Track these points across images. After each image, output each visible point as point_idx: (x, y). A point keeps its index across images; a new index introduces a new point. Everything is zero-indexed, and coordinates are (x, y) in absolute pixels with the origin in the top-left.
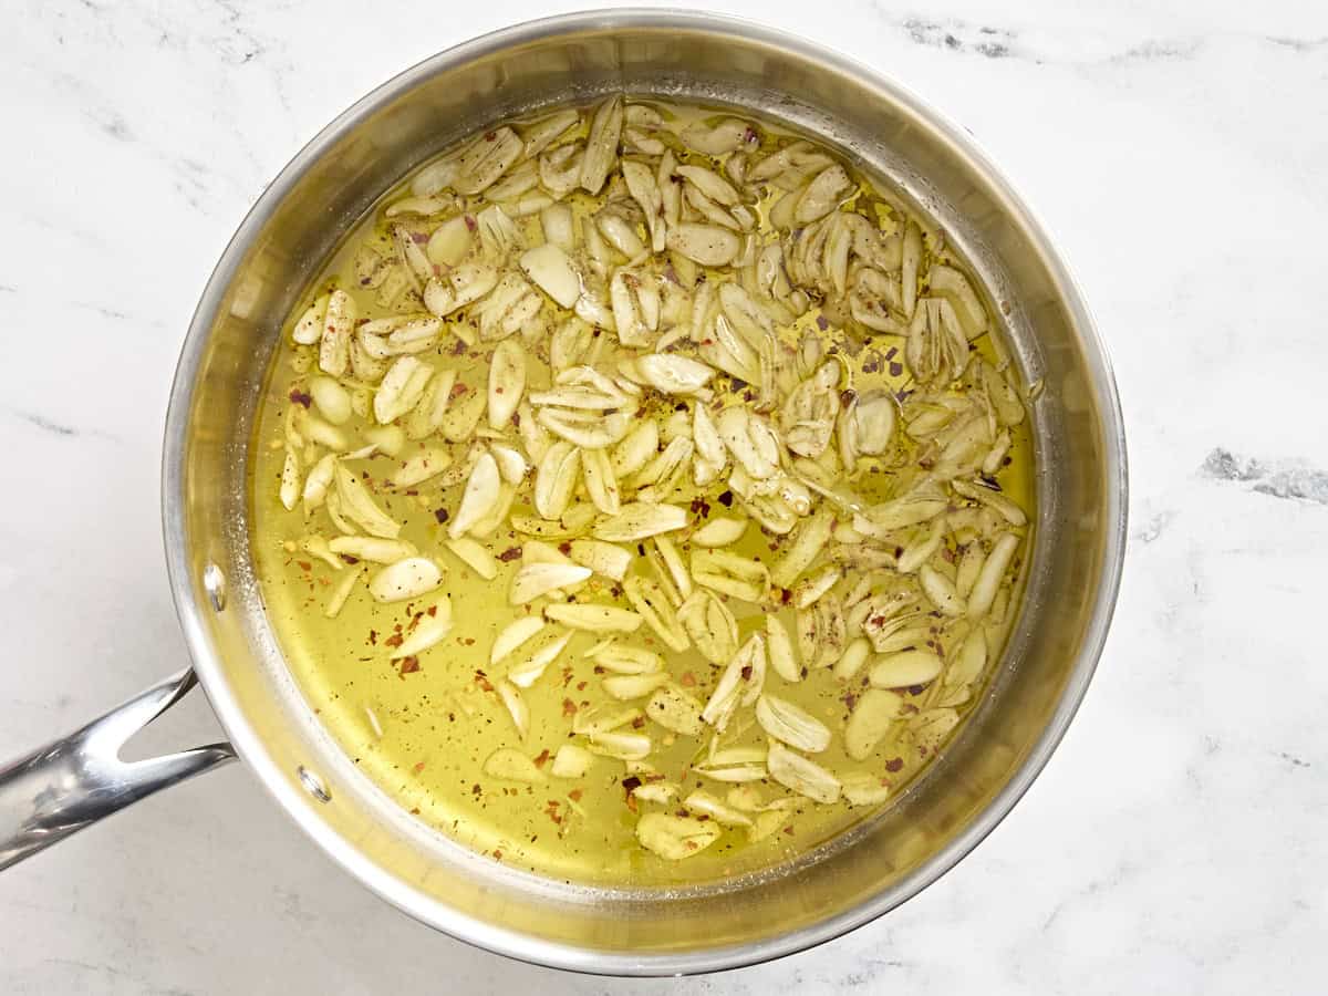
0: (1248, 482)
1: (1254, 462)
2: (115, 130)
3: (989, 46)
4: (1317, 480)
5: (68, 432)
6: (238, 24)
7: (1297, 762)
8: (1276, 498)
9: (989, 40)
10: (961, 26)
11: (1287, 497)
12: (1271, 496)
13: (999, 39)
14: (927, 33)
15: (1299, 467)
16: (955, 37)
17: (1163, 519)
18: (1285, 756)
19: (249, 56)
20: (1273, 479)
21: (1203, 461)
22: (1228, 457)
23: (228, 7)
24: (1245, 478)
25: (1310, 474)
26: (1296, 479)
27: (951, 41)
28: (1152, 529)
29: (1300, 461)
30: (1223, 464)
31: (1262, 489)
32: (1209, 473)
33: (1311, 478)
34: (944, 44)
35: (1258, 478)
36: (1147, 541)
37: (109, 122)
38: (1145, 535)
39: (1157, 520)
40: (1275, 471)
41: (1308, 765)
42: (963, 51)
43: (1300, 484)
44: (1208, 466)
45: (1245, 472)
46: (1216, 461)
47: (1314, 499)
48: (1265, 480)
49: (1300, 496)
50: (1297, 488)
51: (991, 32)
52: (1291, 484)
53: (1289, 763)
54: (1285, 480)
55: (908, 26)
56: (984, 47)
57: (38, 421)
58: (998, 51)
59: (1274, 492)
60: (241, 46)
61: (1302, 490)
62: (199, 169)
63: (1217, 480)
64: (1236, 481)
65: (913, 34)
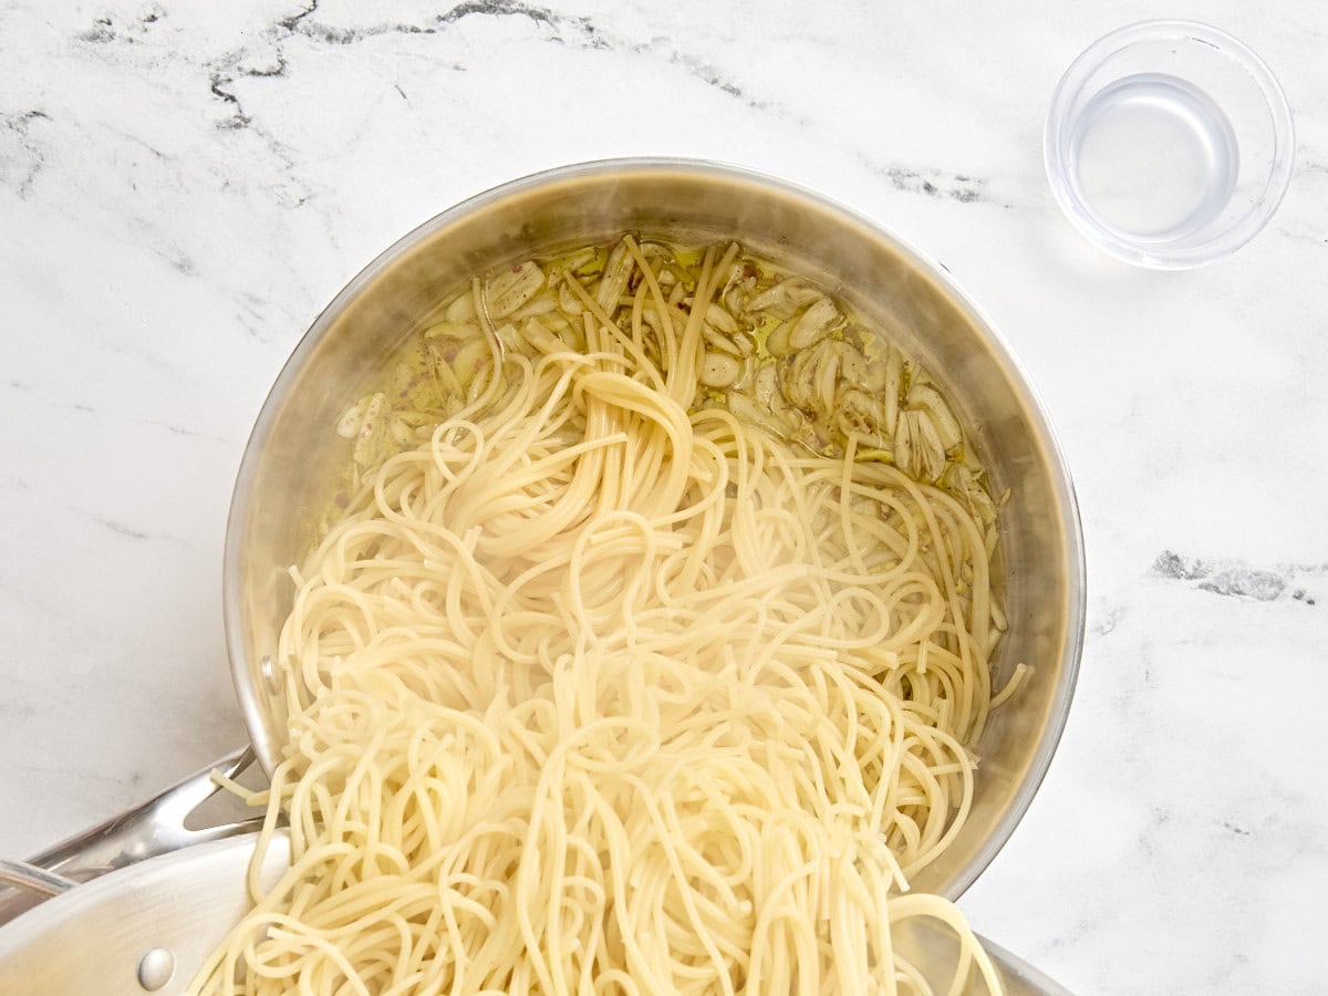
0: (1194, 581)
1: (1199, 563)
2: (184, 266)
3: (962, 193)
4: (1255, 578)
5: (141, 536)
6: (293, 172)
7: (1238, 831)
8: (1219, 595)
9: (963, 187)
10: (937, 174)
11: (1228, 594)
12: (1215, 593)
13: (970, 186)
14: (907, 181)
15: (1239, 568)
16: (932, 184)
17: (1118, 614)
18: (1227, 825)
19: (302, 201)
20: (1216, 578)
21: (1153, 562)
22: (1175, 558)
23: (282, 157)
24: (1191, 577)
25: (1249, 574)
26: (1236, 578)
27: (928, 188)
28: (1109, 623)
29: (1240, 562)
30: (1171, 565)
31: (1207, 587)
32: (1159, 573)
33: (1250, 577)
34: (922, 191)
35: (1202, 576)
36: (1103, 634)
37: (177, 259)
38: (1102, 629)
39: (1113, 614)
40: (1218, 570)
41: (1247, 834)
42: (940, 197)
43: (1240, 583)
44: (1158, 567)
45: (1191, 571)
46: (1164, 562)
47: (1253, 596)
48: (1209, 579)
49: (1240, 593)
50: (1237, 586)
51: (964, 180)
52: (1232, 582)
53: (1230, 832)
54: (1226, 579)
55: (890, 174)
56: (958, 193)
57: (112, 526)
58: (970, 197)
59: (1217, 590)
60: (296, 192)
61: (1241, 588)
62: (257, 301)
63: (1166, 579)
64: (1183, 579)
65: (895, 181)
